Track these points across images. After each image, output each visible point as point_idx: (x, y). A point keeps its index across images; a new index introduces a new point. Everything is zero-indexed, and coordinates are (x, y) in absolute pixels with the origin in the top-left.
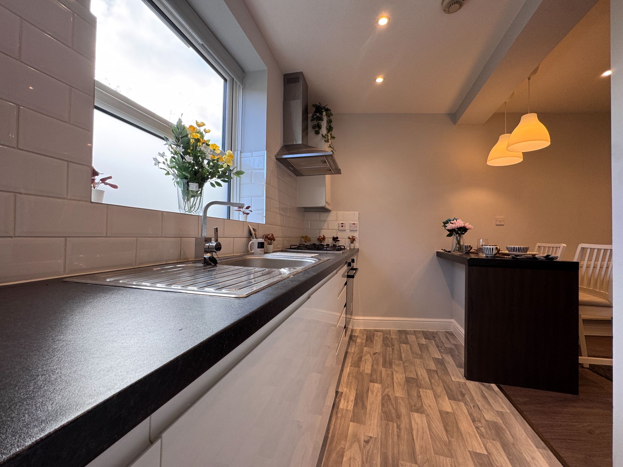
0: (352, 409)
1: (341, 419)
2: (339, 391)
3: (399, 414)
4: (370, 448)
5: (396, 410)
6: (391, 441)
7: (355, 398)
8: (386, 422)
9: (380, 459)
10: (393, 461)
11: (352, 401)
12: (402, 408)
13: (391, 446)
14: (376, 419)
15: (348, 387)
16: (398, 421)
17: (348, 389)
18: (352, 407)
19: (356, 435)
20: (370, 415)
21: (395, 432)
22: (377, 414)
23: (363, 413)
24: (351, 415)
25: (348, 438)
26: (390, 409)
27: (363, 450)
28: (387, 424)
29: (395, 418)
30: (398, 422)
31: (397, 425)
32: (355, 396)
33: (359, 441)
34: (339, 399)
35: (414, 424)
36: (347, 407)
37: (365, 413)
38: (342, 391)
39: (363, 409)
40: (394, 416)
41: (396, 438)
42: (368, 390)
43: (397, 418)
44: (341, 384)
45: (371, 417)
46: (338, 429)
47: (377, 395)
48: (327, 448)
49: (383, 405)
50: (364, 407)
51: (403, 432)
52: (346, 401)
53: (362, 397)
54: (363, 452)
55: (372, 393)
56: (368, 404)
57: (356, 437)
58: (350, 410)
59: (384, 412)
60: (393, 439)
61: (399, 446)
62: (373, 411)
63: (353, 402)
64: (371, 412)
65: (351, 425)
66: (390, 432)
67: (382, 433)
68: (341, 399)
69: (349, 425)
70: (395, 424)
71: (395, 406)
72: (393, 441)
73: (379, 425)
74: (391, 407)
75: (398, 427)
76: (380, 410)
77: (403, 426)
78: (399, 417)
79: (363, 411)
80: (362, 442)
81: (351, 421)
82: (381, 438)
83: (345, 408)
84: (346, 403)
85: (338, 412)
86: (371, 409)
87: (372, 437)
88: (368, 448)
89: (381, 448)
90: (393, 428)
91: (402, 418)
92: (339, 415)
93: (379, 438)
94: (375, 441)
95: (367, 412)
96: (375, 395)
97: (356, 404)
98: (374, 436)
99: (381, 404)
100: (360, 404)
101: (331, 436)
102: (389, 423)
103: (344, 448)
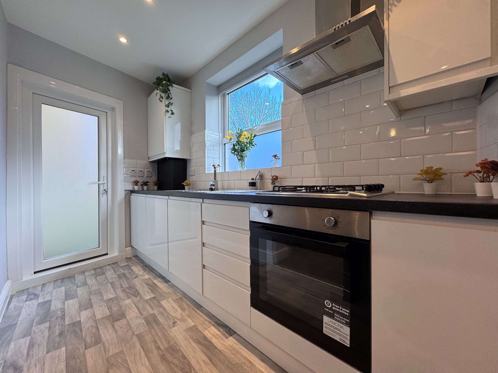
0: (204, 333)
1: (203, 321)
2: (231, 337)
3: (163, 360)
4: (170, 322)
5: (169, 363)
6: (159, 334)
7: (212, 343)
8: (170, 344)
9: (161, 322)
10: (152, 326)
11: (211, 338)
12: (164, 370)
13: (158, 332)
14: (180, 340)
15: (230, 348)
16: (161, 353)
17: (227, 345)
18: (205, 334)
19: (184, 321)
20: (187, 340)
21: (159, 342)
22: (182, 344)
23: (193, 337)
24: (200, 328)
25: (187, 317)
26: (175, 358)
27: (173, 318)
28: (168, 343)
29: (165, 353)
30: (161, 351)
31: (160, 349)
32: (215, 344)
33: (179, 320)
34: (222, 331)
35: (146, 362)
36: (209, 332)
37: (192, 338)
38: (228, 339)
39: (197, 339)
40: (168, 355)
41: (157, 339)
42: (211, 361)
43: (164, 355)
44: (238, 343)
45: (185, 339)
46: (197, 316)
47: (198, 362)
48: (192, 306)
49: (184, 357)
50: (198, 342)
51: (153, 347)
52: (215, 334)
53: (208, 349)
54: (172, 317)
55: (204, 361)
56: (196, 347)
57: (183, 320)
58: (204, 331)
59: (177, 351)
60: (159, 337)
61: (153, 336)
62: (188, 344)
63: (209, 338)
64: (188, 343)
65: (193, 323)
66: (163, 340)
67: (169, 334)
68: (221, 333)
69: (194, 322)
70: (162, 348)
71: (173, 366)
72: (157, 335)
73: (174, 337)
74: (176, 361)
75: (158, 348)
76: (182, 350)
77: (155, 351)
78: (163, 358)
79: (195, 337)
80: (177, 321)
81: (195, 325)
82: (167, 332)
83: (209, 329)
84: (213, 333)
85: (209, 323)
86: (190, 344)
87: (173, 327)
88: (171, 321)
89: (164, 326)
90: (162, 343)
91: (159, 359)
92: (206, 323)
93: (168, 330)
94: (170, 327)
95: (191, 339)
96: (200, 361)
97: (205, 338)
98: (172, 329)
99: (186, 356)
100: (203, 341)
101: (197, 311)
102: (168, 346)
103: (184, 312)
